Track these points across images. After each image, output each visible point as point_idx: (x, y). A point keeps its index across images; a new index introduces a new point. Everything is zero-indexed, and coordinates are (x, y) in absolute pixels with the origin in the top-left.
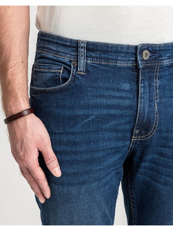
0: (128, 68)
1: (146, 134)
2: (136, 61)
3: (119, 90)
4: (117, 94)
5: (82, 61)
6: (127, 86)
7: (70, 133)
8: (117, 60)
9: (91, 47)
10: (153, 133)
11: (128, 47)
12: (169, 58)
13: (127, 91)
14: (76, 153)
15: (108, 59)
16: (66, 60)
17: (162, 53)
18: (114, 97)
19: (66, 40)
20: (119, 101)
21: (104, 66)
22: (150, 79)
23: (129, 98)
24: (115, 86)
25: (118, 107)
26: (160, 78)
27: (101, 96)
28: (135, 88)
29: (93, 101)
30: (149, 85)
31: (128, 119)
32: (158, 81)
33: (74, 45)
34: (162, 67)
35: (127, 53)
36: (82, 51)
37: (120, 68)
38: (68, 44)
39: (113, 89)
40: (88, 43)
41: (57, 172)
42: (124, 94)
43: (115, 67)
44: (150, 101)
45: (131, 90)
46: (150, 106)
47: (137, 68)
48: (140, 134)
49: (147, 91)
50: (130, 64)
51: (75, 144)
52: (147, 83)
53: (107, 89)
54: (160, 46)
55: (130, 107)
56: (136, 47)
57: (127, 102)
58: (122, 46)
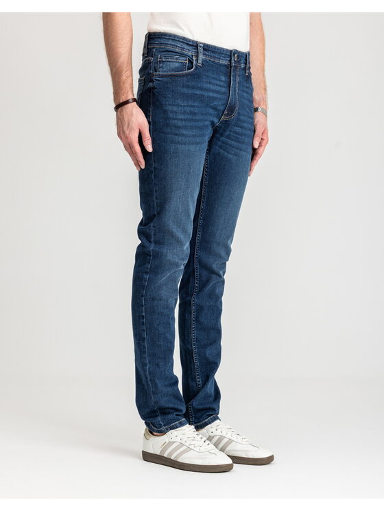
0: (225, 65)
1: (231, 114)
2: (230, 61)
3: (219, 80)
4: (218, 83)
5: (201, 57)
6: (223, 78)
7: (192, 106)
8: (220, 58)
9: (206, 47)
10: (235, 114)
11: (227, 50)
12: (243, 62)
13: (223, 82)
14: (195, 121)
15: (214, 57)
16: (190, 54)
17: (241, 58)
19: (190, 40)
20: (219, 88)
21: (213, 62)
23: (224, 87)
24: (217, 77)
25: (218, 92)
26: (239, 76)
27: (210, 83)
29: (205, 86)
32: (238, 78)
33: (195, 45)
34: (240, 69)
36: (201, 50)
37: (221, 65)
38: (191, 43)
39: (216, 79)
40: (204, 44)
41: (150, 148)
42: (222, 84)
43: (218, 64)
44: (235, 90)
45: (226, 81)
46: (235, 94)
47: (231, 66)
48: (227, 115)
50: (226, 63)
53: (213, 78)
54: (241, 53)
55: (224, 93)
56: (231, 51)
57: (223, 90)
58: (223, 49)
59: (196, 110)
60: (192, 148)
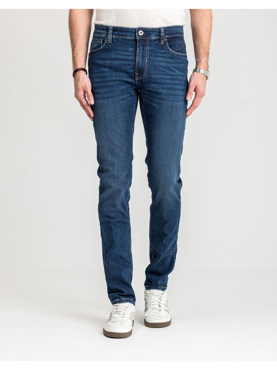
0: (133, 40)
1: (142, 75)
2: (136, 36)
3: (127, 51)
4: (126, 53)
5: (110, 36)
6: (131, 49)
8: (127, 35)
9: (115, 29)
10: (145, 74)
11: (132, 29)
12: (155, 35)
13: (131, 52)
14: (105, 82)
15: (123, 35)
16: (104, 36)
17: (151, 33)
18: (125, 55)
19: (104, 26)
20: (127, 57)
21: (121, 39)
22: (144, 46)
24: (126, 49)
25: (126, 60)
26: (150, 46)
27: (119, 54)
28: (134, 50)
29: (114, 57)
30: (143, 49)
31: (132, 66)
32: (148, 48)
33: (107, 29)
34: (151, 41)
35: (132, 32)
36: (111, 31)
37: (129, 40)
38: (105, 28)
39: (125, 51)
40: (114, 27)
41: (91, 102)
42: (130, 54)
43: (126, 39)
44: (143, 57)
45: (134, 51)
46: (143, 60)
47: (136, 40)
48: (139, 76)
49: (141, 51)
50: (133, 38)
51: (105, 77)
52: (141, 48)
53: (121, 51)
54: (149, 29)
56: (136, 29)
57: (131, 58)
59: (106, 74)
60: (105, 101)
